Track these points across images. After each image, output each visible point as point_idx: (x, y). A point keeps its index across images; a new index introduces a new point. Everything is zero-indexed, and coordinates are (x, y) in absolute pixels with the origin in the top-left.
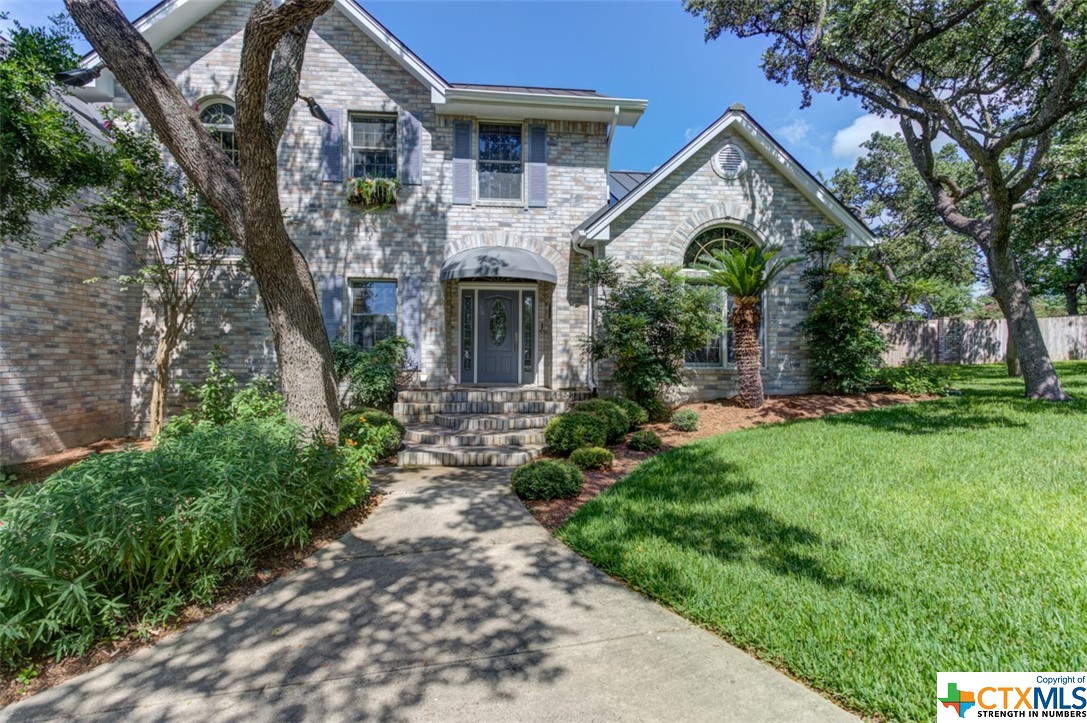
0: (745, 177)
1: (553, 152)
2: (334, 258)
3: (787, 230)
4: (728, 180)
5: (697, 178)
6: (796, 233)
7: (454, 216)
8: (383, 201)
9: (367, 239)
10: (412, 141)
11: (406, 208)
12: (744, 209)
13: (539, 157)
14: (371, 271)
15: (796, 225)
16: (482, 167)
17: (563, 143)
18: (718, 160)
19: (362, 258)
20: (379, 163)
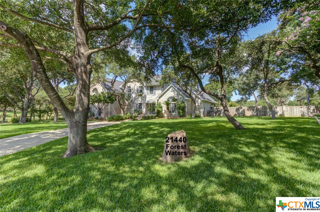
0: (174, 91)
1: (156, 89)
2: (137, 101)
3: (178, 97)
4: (172, 91)
5: (168, 92)
6: (179, 97)
7: (147, 96)
8: (141, 95)
9: (140, 99)
10: (144, 89)
11: (143, 96)
12: (174, 94)
13: (155, 90)
14: (140, 102)
15: (179, 96)
16: (150, 91)
17: (157, 88)
18: (171, 89)
19: (139, 101)
20: (141, 91)
